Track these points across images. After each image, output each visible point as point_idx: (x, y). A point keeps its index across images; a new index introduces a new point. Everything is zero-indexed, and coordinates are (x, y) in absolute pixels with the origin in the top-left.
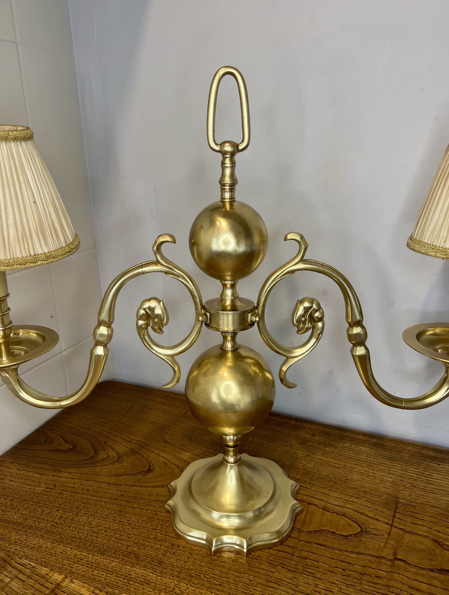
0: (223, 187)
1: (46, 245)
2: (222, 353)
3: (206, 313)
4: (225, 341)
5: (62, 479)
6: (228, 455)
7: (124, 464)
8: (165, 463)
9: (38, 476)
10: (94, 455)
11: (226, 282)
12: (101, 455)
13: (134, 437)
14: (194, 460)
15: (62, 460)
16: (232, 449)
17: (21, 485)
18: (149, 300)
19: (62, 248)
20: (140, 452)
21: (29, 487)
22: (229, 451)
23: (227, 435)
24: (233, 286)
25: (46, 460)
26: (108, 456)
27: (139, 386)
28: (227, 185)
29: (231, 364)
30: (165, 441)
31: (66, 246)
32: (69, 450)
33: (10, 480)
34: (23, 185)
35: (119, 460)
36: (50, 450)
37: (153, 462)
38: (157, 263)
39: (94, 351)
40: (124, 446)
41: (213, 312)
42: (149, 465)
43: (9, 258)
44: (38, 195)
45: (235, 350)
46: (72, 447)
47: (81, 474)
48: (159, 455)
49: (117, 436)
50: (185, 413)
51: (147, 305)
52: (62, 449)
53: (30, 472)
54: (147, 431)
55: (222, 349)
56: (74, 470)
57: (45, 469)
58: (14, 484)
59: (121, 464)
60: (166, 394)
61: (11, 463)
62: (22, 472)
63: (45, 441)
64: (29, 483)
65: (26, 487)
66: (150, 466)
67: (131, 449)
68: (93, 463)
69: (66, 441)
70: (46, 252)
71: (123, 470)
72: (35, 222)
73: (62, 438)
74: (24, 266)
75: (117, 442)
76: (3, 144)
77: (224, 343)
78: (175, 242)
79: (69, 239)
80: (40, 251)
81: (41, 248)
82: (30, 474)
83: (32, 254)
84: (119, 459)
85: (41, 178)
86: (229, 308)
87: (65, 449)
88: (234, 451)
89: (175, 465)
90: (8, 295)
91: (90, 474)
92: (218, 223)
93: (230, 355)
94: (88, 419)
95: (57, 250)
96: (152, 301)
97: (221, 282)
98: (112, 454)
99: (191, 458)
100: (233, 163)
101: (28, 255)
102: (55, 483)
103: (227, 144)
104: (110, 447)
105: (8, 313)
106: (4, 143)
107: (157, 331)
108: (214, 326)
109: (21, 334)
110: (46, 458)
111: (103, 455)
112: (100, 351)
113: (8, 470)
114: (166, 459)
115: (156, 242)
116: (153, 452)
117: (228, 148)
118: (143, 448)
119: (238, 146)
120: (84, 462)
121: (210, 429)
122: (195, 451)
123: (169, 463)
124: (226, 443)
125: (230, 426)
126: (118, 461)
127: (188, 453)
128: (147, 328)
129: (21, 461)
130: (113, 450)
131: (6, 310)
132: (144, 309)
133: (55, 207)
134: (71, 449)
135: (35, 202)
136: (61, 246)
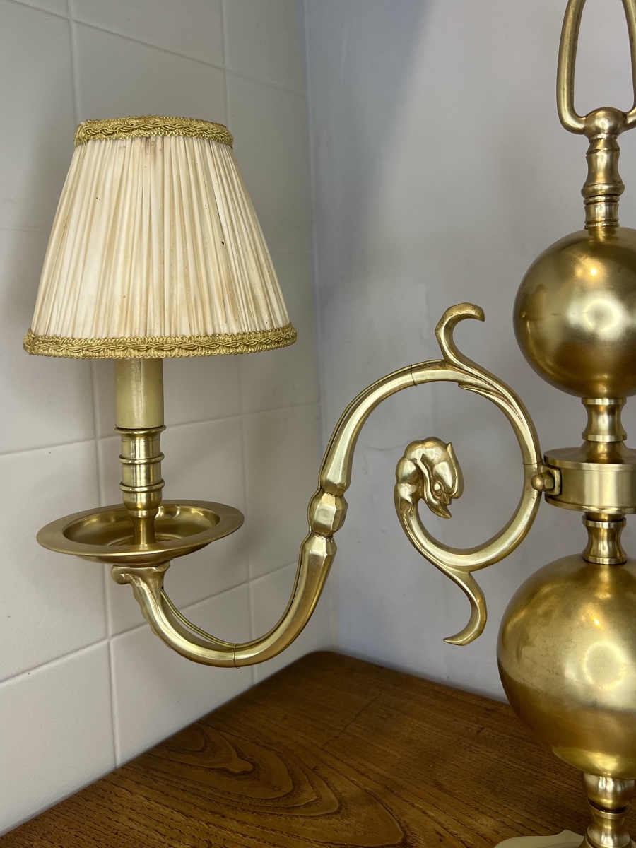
0: (591, 200)
1: (236, 320)
2: (585, 570)
3: (551, 470)
4: (595, 541)
5: (227, 834)
6: (601, 830)
7: (352, 821)
8: (438, 833)
9: (182, 818)
10: (292, 791)
11: (599, 402)
12: (305, 795)
13: (372, 766)
14: (504, 838)
15: (229, 793)
16: (609, 816)
17: (147, 832)
18: (423, 442)
19: (263, 331)
20: (385, 800)
21: (162, 839)
22: (602, 819)
23: (598, 773)
24: (612, 411)
25: (201, 788)
26: (319, 798)
27: (382, 668)
28: (600, 193)
29: (608, 596)
30: (438, 785)
31: (272, 330)
32: (244, 773)
33: (130, 819)
34: (206, 210)
35: (343, 811)
36: (210, 769)
37: (412, 826)
38: (445, 363)
39: (307, 546)
40: (352, 781)
41: (568, 465)
42: (404, 832)
43: (167, 334)
44: (231, 233)
45: (618, 562)
46: (250, 768)
47: (263, 828)
48: (424, 812)
49: (338, 759)
50: (479, 732)
51: (417, 453)
52: (231, 770)
53: (167, 806)
54: (399, 757)
55: (587, 561)
56: (249, 818)
57: (196, 806)
58: (135, 827)
59: (346, 821)
60: (437, 688)
61: (137, 783)
62: (153, 805)
63: (203, 750)
64: (162, 830)
65: (156, 837)
66: (406, 836)
67: (366, 791)
68: (288, 808)
69: (241, 755)
70: (235, 333)
71: (349, 835)
72: (220, 277)
73: (234, 746)
74: (192, 352)
75: (339, 772)
76: (180, 141)
77: (590, 544)
78: (483, 319)
79: (277, 322)
80: (224, 330)
81: (226, 324)
82: (167, 811)
83: (210, 332)
84: (340, 808)
85: (239, 207)
86: (604, 457)
87: (237, 771)
88: (615, 822)
89: (462, 842)
90: (162, 427)
91: (282, 832)
92: (579, 272)
93: (605, 576)
94: (285, 718)
95: (255, 333)
96: (429, 444)
97: (584, 402)
98: (329, 795)
99: (498, 833)
100: (613, 148)
101: (203, 335)
102: (212, 841)
103: (601, 113)
104: (325, 779)
105: (159, 462)
106: (181, 138)
107: (438, 511)
108: (572, 499)
109: (178, 512)
110: (201, 785)
111: (308, 795)
112: (319, 547)
113: (129, 796)
114: (439, 823)
115: (443, 319)
116: (412, 805)
117: (603, 123)
118: (392, 792)
119: (625, 116)
120: (269, 804)
121: (557, 752)
122: (505, 816)
123: (448, 836)
124: (595, 799)
125: (609, 750)
126: (338, 812)
127: (491, 821)
128: (415, 502)
129: (156, 781)
130: (329, 787)
131: (155, 455)
132: (414, 461)
133: (260, 265)
134: (249, 773)
135: (223, 243)
136: (263, 329)
